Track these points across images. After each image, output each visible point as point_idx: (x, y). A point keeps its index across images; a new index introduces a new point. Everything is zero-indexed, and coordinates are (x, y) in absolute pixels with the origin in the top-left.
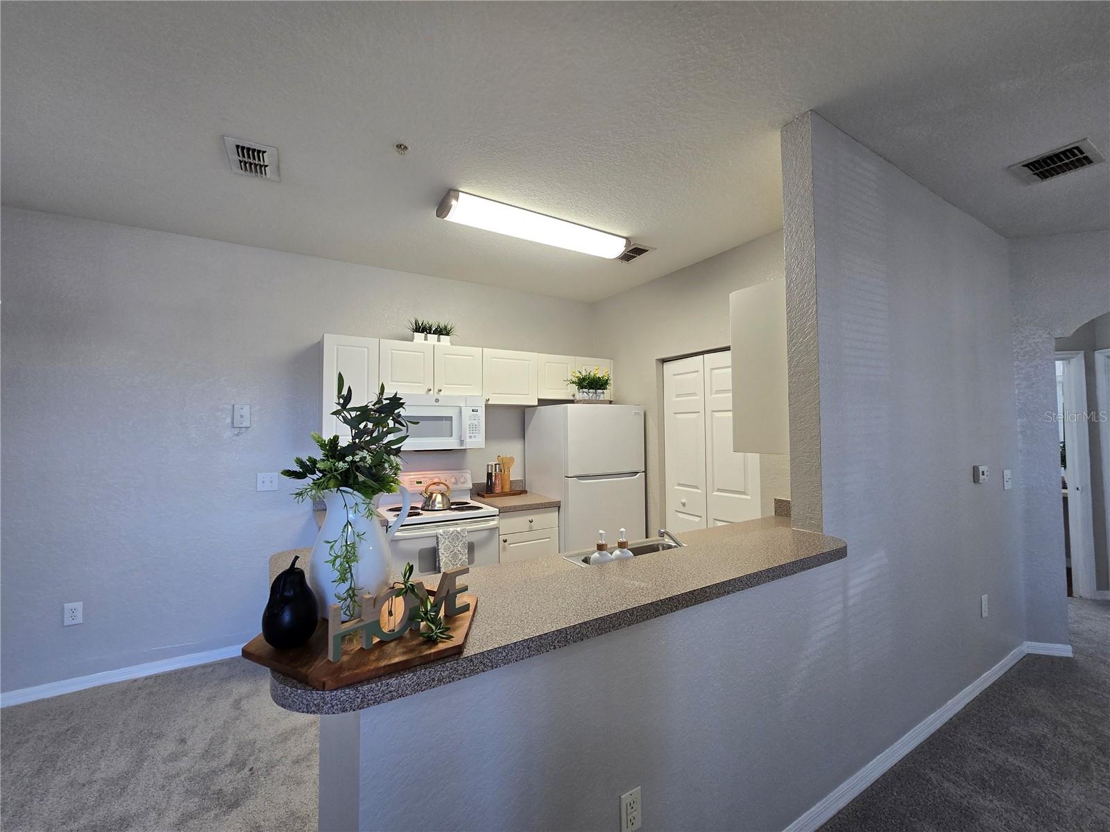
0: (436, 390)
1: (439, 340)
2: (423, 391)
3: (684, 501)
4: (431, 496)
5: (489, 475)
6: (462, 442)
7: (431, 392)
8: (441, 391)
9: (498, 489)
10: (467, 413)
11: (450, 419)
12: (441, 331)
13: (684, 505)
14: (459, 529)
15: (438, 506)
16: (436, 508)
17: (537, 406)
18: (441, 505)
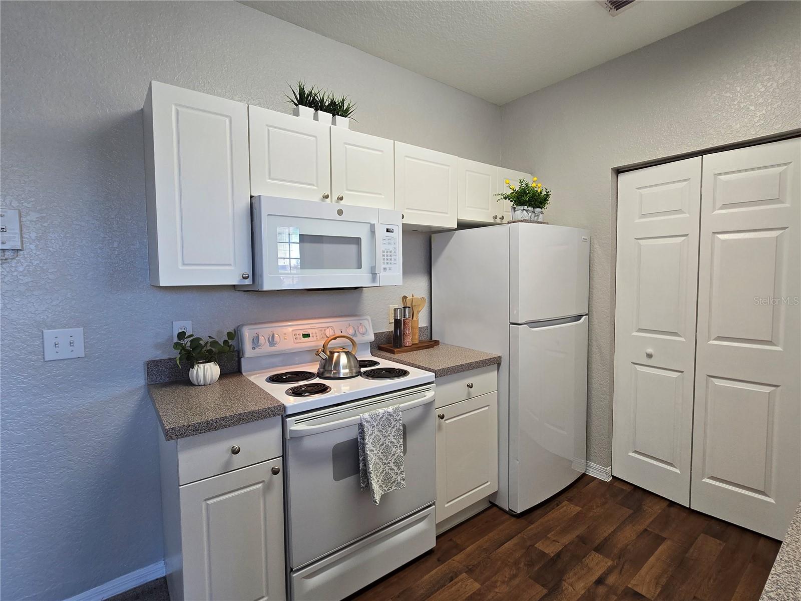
0: (335, 198)
1: (334, 123)
2: (317, 198)
3: (650, 351)
4: (331, 358)
5: (397, 323)
6: (374, 275)
7: (328, 200)
8: (341, 199)
9: (408, 341)
10: (380, 232)
11: (357, 241)
12: (336, 109)
13: (649, 356)
14: (390, 409)
15: (344, 372)
16: (342, 376)
17: (456, 229)
18: (347, 371)
